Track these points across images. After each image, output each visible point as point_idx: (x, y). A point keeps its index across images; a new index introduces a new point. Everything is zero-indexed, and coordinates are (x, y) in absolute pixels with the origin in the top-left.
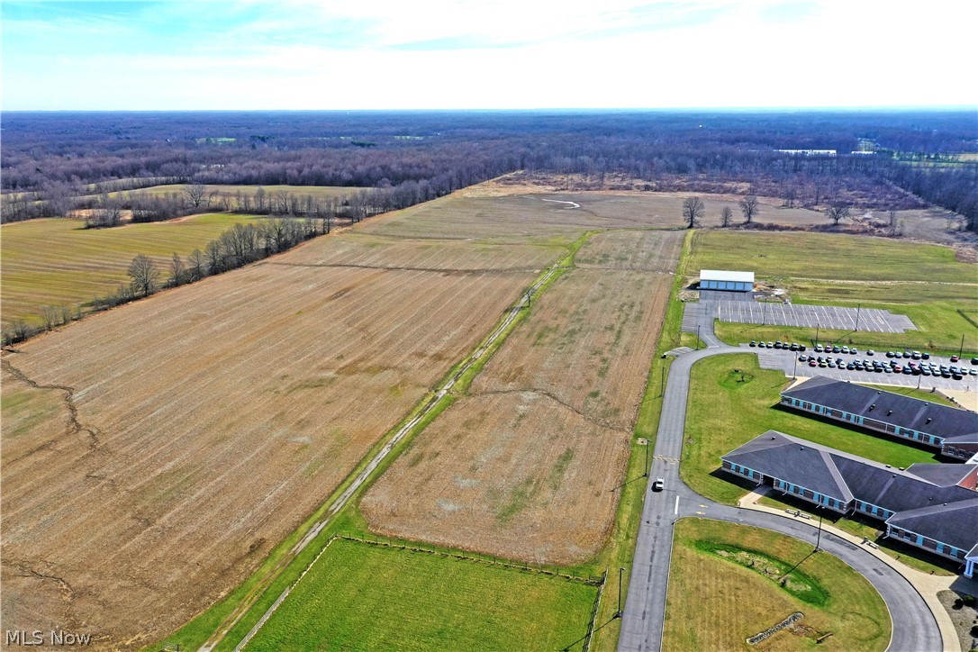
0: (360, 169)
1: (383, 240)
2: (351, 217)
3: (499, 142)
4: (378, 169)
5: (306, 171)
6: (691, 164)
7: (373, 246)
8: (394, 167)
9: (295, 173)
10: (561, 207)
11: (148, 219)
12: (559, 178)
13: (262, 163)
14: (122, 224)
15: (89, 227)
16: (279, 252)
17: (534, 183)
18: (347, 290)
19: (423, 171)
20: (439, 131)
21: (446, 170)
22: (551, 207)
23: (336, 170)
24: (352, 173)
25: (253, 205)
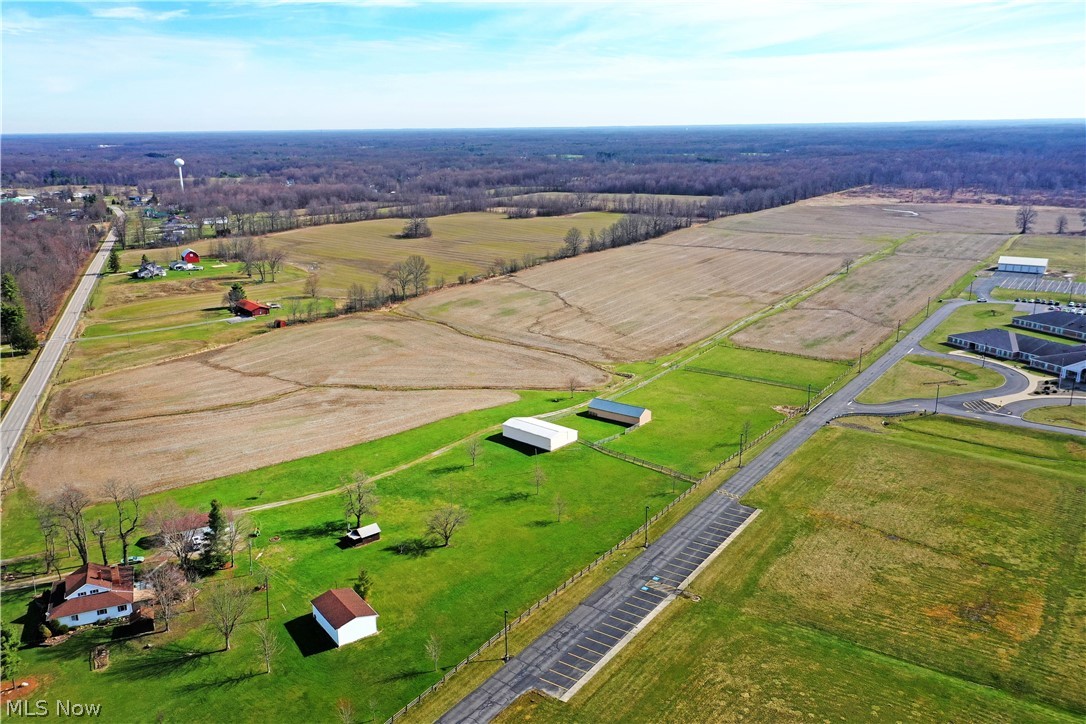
0: (712, 180)
1: (734, 232)
2: (708, 217)
3: (851, 157)
4: (729, 181)
5: (663, 182)
7: (727, 236)
8: (743, 179)
9: (654, 183)
10: (900, 215)
11: (548, 214)
12: (906, 192)
13: (623, 175)
14: (532, 216)
15: (510, 218)
16: (654, 237)
17: (880, 196)
18: (710, 259)
19: (770, 182)
20: (788, 147)
21: (790, 181)
22: (889, 215)
23: (689, 181)
24: (704, 184)
25: (626, 206)
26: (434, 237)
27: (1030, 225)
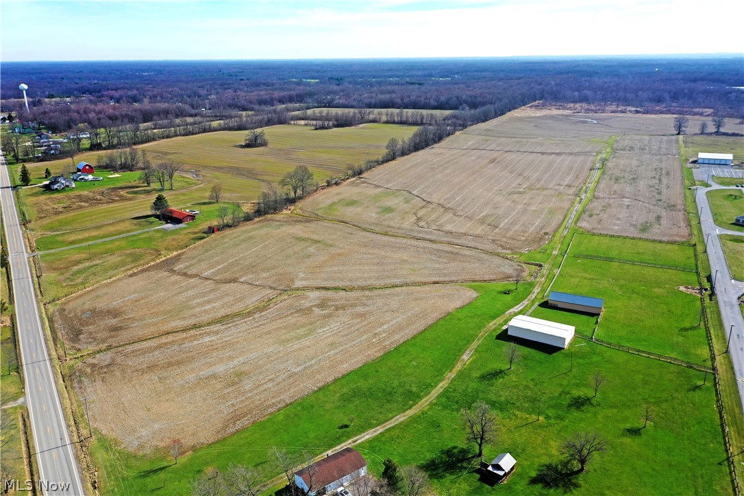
1: (489, 137)
6: (666, 96)
8: (464, 97)
10: (585, 122)
11: (342, 126)
14: (331, 127)
15: (317, 129)
16: (437, 142)
17: (556, 108)
18: (495, 159)
22: (578, 122)
26: (270, 145)
27: (684, 129)
